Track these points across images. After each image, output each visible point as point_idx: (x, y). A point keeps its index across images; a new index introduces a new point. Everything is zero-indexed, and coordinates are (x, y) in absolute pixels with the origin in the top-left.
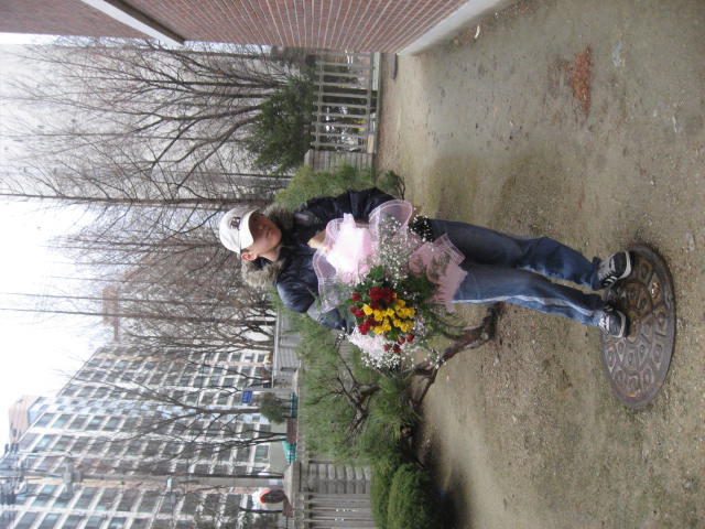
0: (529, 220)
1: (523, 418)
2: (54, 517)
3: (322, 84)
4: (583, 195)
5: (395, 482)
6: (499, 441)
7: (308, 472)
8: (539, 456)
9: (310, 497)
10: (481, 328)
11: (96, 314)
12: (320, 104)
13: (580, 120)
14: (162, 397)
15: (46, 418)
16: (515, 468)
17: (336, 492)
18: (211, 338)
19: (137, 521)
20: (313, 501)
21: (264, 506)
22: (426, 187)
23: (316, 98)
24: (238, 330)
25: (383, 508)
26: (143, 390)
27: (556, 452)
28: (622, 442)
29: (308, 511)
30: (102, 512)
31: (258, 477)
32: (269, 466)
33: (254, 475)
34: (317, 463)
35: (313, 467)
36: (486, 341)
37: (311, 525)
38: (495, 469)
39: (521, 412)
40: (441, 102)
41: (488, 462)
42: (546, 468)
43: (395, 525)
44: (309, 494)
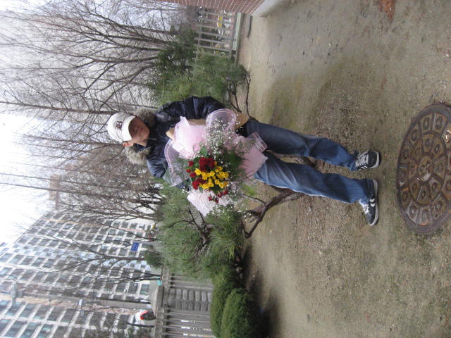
0: (341, 105)
1: (327, 252)
2: (5, 322)
4: (385, 80)
5: (228, 301)
6: (307, 272)
7: (169, 294)
8: (338, 280)
9: (169, 311)
11: (42, 189)
13: (385, 27)
14: (84, 248)
15: (7, 257)
16: (317, 291)
17: (187, 309)
18: (116, 209)
19: (60, 328)
20: (170, 314)
21: (143, 322)
22: (264, 103)
23: (196, 49)
24: (134, 205)
25: (218, 320)
26: (71, 242)
27: (353, 276)
28: (412, 263)
29: (166, 320)
30: (37, 320)
33: (139, 301)
34: (175, 288)
35: (172, 291)
37: (167, 330)
38: (302, 293)
39: (326, 247)
40: (279, 44)
41: (297, 288)
42: (343, 289)
43: (226, 331)
44: (168, 308)
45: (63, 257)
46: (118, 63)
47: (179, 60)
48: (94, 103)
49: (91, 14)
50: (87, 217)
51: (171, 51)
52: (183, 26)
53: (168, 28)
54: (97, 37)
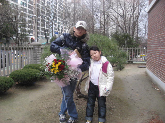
0: (112, 107)
3: (135, 49)
5: (37, 70)
6: (49, 99)
8: (45, 112)
9: (32, 48)
10: (81, 94)
12: (130, 48)
14: (55, 14)
16: (42, 104)
17: (34, 55)
18: (70, 25)
19: (26, 9)
21: (30, 39)
23: (131, 48)
25: (30, 67)
26: (57, 10)
27: (47, 118)
29: (29, 48)
30: (28, 1)
31: (37, 37)
32: (40, 39)
33: (37, 36)
35: (40, 49)
36: (77, 95)
37: (25, 49)
38: (41, 98)
39: (58, 106)
40: (135, 79)
41: (43, 95)
42: (42, 114)
43: (26, 71)
44: (33, 48)
45: (51, 8)
46: (124, 19)
47: (127, 42)
48: (108, 12)
49: (141, 8)
50: (66, 14)
51: (130, 39)
52: (140, 42)
53: (139, 36)
54: (132, 11)
